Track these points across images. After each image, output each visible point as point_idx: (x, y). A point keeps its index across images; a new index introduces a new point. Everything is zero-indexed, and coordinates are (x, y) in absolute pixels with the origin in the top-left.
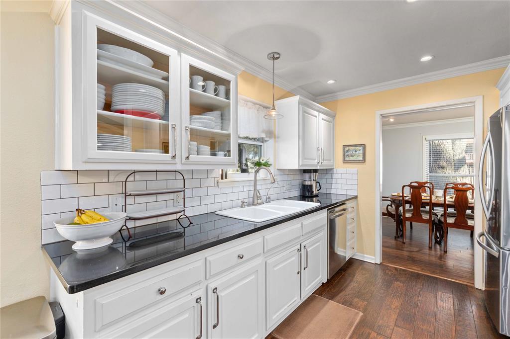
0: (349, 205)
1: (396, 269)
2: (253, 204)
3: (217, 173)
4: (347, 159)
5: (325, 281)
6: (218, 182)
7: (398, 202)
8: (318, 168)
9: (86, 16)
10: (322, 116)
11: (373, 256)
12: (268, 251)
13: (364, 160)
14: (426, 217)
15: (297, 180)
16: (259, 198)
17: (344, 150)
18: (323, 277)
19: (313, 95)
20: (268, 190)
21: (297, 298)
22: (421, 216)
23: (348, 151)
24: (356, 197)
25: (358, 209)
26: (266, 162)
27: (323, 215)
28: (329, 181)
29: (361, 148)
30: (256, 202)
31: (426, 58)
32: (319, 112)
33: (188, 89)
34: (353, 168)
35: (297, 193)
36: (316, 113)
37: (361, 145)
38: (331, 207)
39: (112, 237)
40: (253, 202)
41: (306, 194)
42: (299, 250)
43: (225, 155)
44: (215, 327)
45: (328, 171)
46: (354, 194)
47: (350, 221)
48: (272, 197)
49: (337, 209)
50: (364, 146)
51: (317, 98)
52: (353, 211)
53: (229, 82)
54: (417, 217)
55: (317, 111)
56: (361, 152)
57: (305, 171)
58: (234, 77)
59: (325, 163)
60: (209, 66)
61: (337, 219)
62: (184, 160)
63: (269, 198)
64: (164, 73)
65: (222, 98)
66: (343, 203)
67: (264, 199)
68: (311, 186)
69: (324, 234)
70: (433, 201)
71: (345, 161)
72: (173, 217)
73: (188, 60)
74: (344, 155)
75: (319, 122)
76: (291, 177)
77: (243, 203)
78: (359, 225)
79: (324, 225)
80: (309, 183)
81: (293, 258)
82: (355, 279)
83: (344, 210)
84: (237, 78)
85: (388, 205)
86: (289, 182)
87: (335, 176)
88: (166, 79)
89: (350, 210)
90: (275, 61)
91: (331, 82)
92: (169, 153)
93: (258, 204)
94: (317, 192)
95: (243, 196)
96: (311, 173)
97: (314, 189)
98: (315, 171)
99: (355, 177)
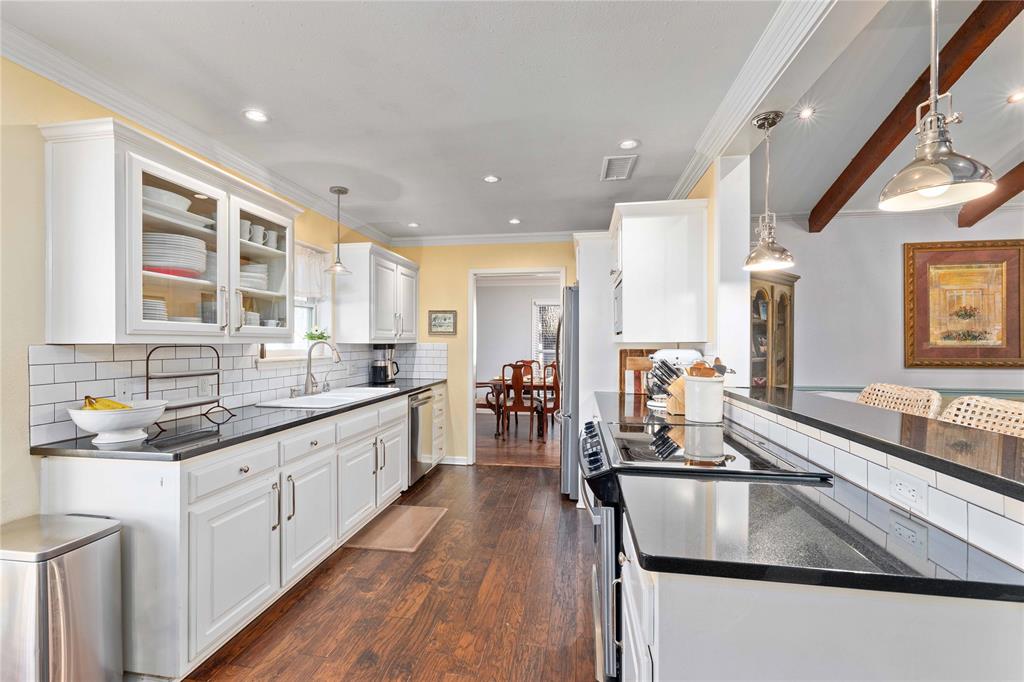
0: (436, 391)
1: (490, 467)
2: (306, 393)
3: (255, 349)
4: (434, 329)
5: (405, 488)
6: (256, 362)
7: (499, 388)
8: (396, 342)
9: (131, 158)
10: (401, 269)
11: (464, 456)
12: (343, 440)
13: (455, 332)
14: (527, 403)
15: (364, 360)
16: (315, 384)
17: (430, 317)
18: (403, 483)
19: (389, 235)
20: (324, 374)
21: (372, 504)
22: (522, 403)
23: (435, 319)
24: (445, 382)
25: (447, 397)
26: (322, 334)
27: (403, 403)
28: (409, 361)
29: (451, 316)
30: (310, 391)
31: (515, 221)
32: (397, 263)
33: (239, 239)
34: (441, 343)
35: (365, 379)
36: (393, 266)
37: (451, 312)
38: (413, 393)
39: (146, 430)
40: (306, 389)
41: (378, 377)
42: (375, 444)
43: (278, 325)
44: (289, 518)
45: (408, 347)
46: (441, 377)
47: (437, 413)
48: (331, 384)
49: (421, 396)
50: (454, 313)
51: (393, 239)
52: (441, 400)
53: (285, 228)
54: (518, 405)
55: (392, 261)
56: (452, 320)
57: (376, 347)
58: (291, 221)
59: (405, 335)
60: (261, 208)
61: (420, 407)
62: (233, 332)
63: (328, 385)
64: (211, 222)
65: (272, 249)
66: (428, 389)
67: (320, 386)
68: (385, 368)
69: (404, 427)
70: (534, 383)
71: (431, 332)
72: (196, 411)
73: (240, 203)
74: (430, 325)
75: (397, 277)
76: (355, 356)
77: (293, 391)
78: (448, 418)
79: (404, 416)
80: (381, 364)
81: (368, 455)
82: (442, 483)
83: (429, 398)
84: (293, 222)
85: (488, 393)
86: (353, 363)
87: (418, 354)
88: (213, 227)
89: (437, 398)
90: (341, 196)
91: (414, 225)
92: (216, 322)
93: (313, 393)
94: (394, 377)
95: (291, 382)
96: (385, 348)
97: (389, 373)
98: (391, 346)
99: (444, 354)
